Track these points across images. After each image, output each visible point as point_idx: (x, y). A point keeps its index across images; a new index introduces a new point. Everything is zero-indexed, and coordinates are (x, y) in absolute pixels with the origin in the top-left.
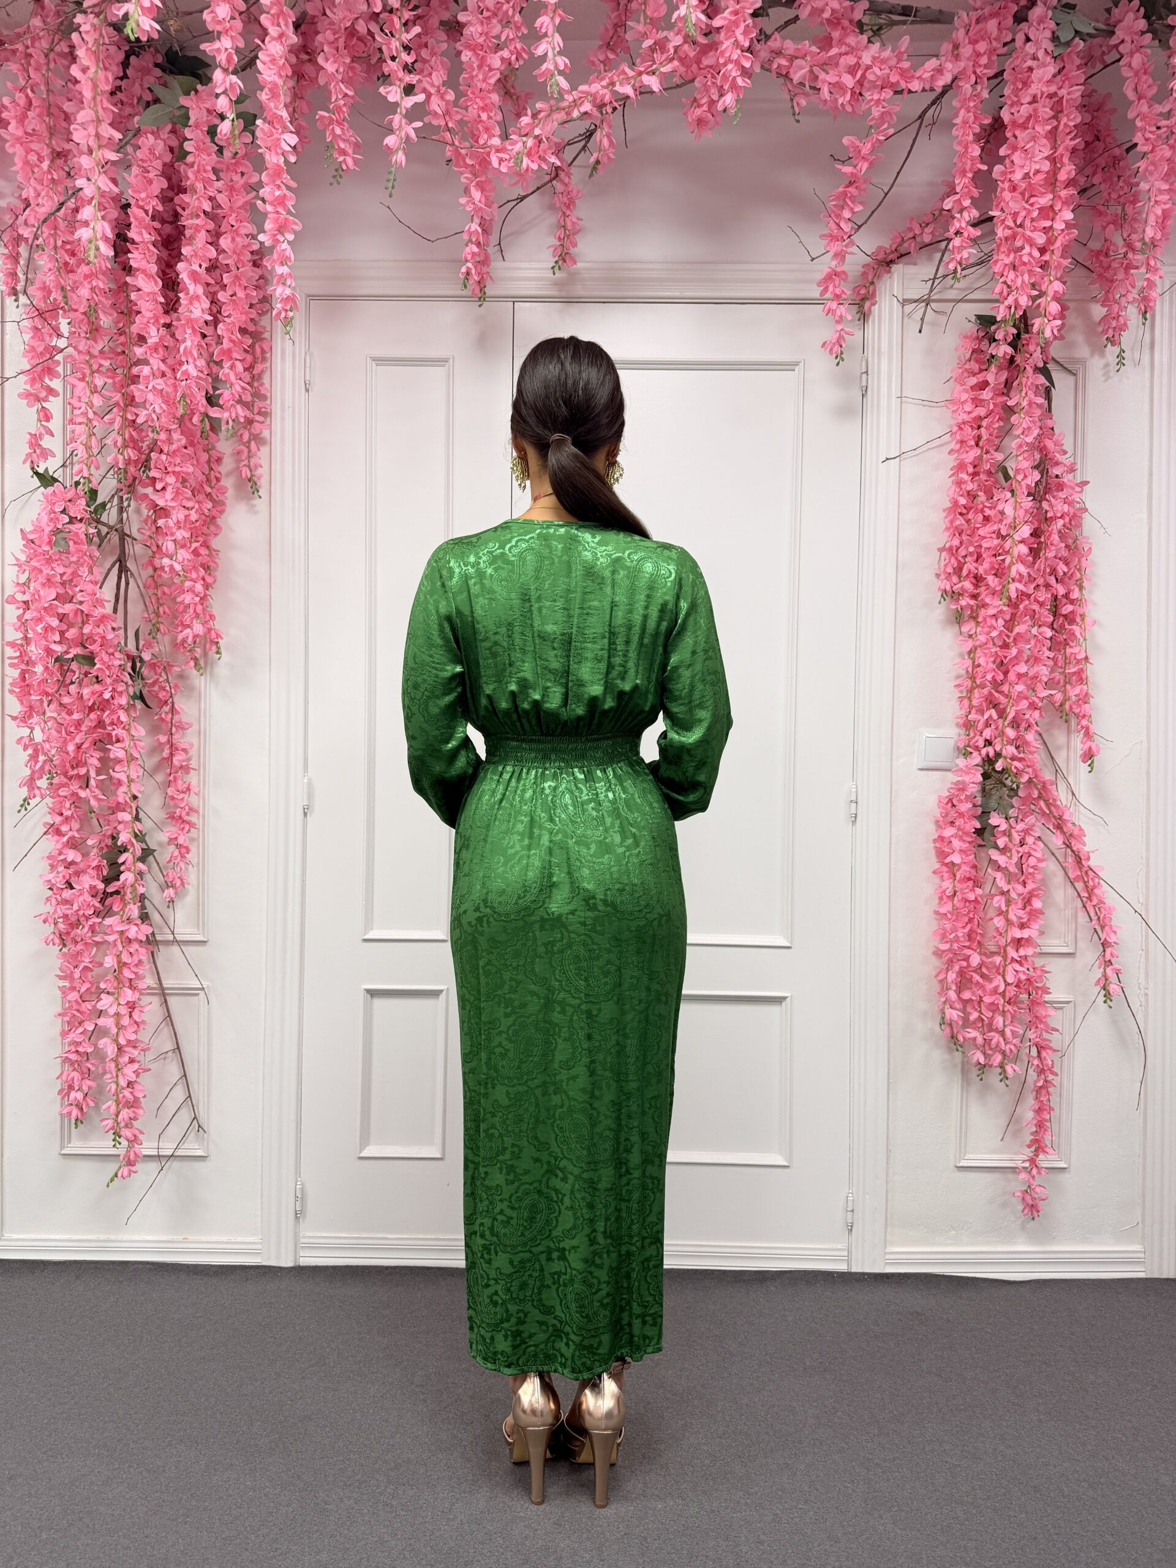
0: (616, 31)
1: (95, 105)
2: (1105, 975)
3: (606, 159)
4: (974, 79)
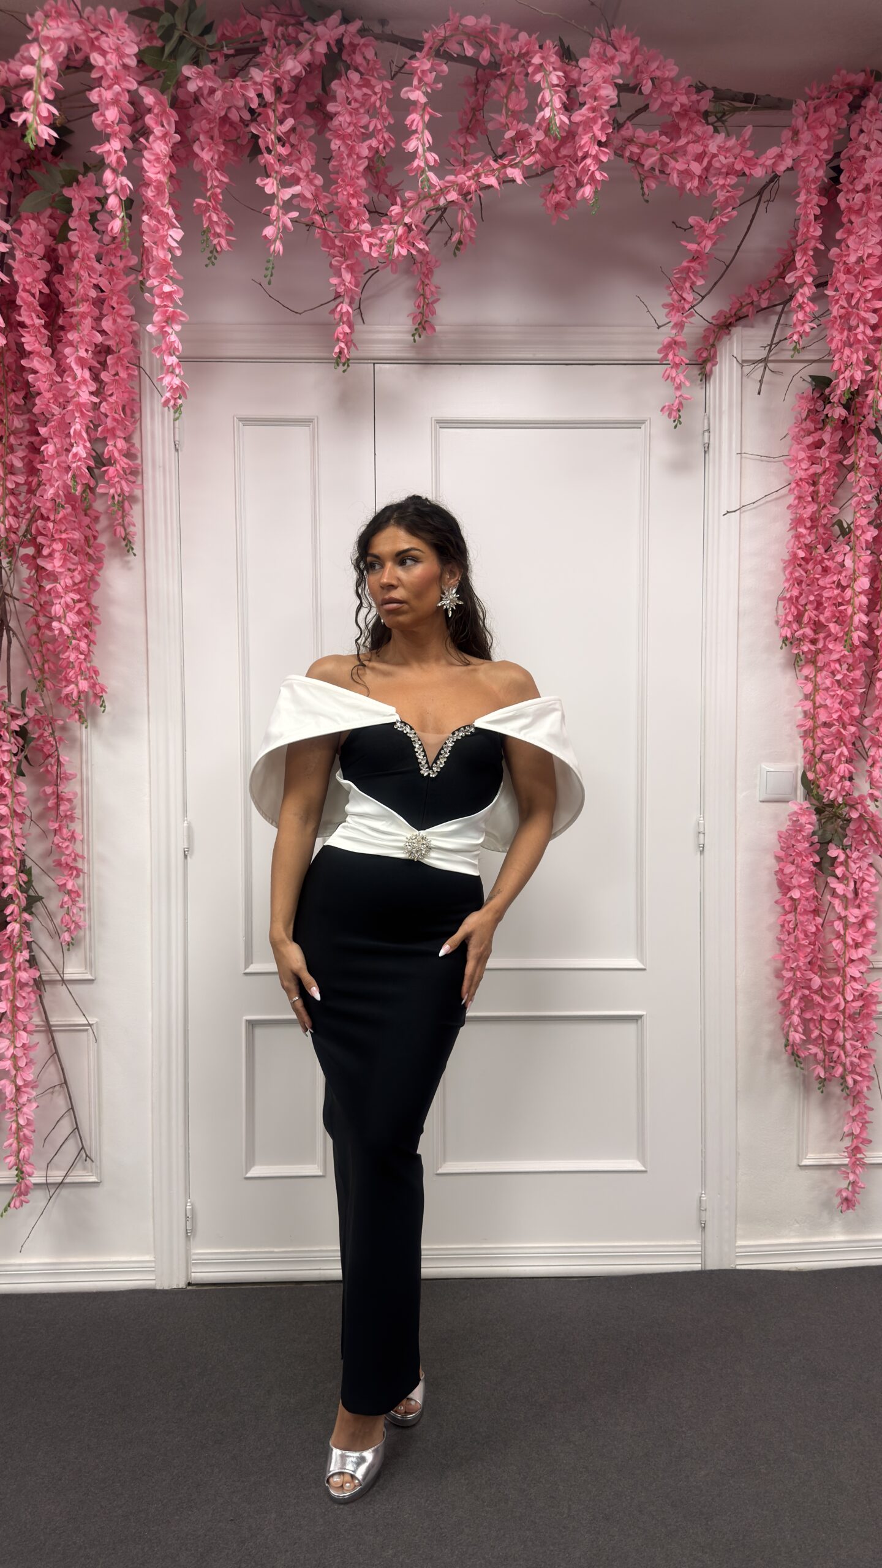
0: (474, 114)
3: (468, 240)
4: (816, 162)
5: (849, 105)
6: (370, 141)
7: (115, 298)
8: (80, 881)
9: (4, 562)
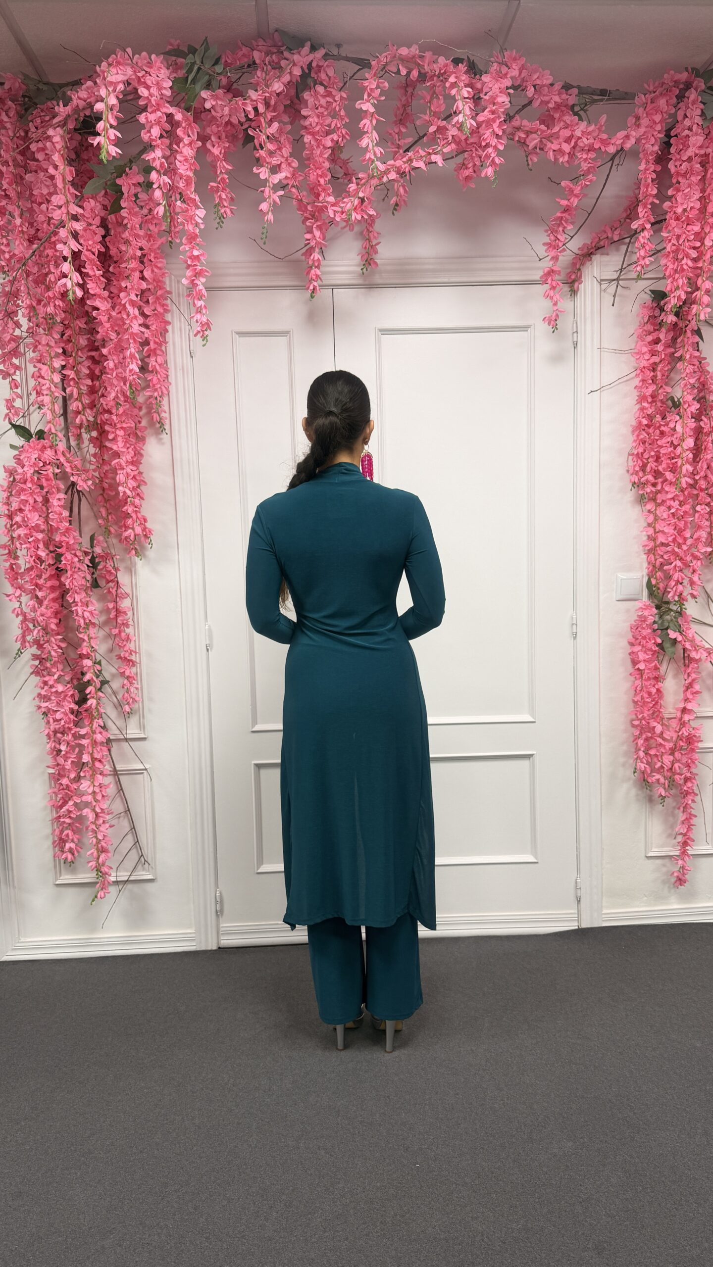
0: (405, 110)
1: (65, 192)
3: (403, 203)
4: (653, 141)
5: (676, 96)
6: (332, 135)
7: (153, 255)
8: (134, 670)
9: (73, 443)
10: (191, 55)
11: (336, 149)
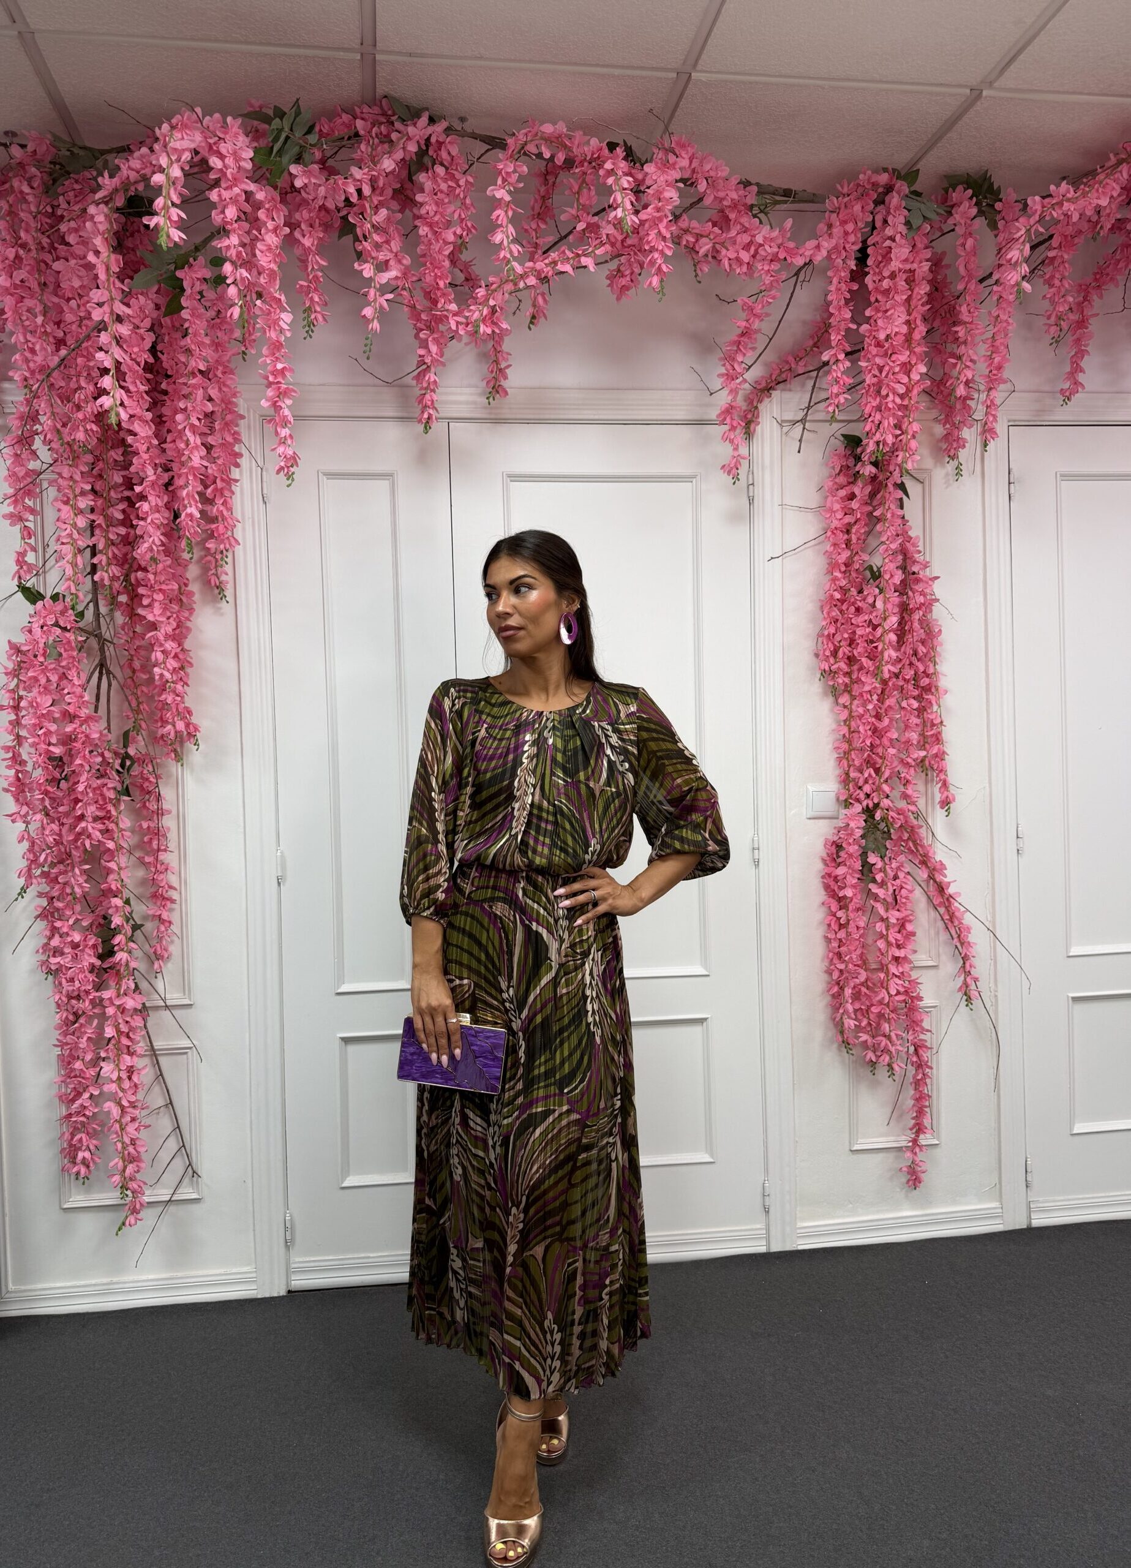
0: (544, 202)
1: (108, 286)
2: (966, 984)
3: (541, 315)
4: (847, 254)
5: (874, 201)
6: (455, 228)
8: (172, 911)
9: (103, 610)
10: (277, 120)
11: (460, 246)
